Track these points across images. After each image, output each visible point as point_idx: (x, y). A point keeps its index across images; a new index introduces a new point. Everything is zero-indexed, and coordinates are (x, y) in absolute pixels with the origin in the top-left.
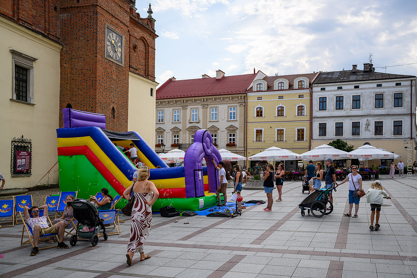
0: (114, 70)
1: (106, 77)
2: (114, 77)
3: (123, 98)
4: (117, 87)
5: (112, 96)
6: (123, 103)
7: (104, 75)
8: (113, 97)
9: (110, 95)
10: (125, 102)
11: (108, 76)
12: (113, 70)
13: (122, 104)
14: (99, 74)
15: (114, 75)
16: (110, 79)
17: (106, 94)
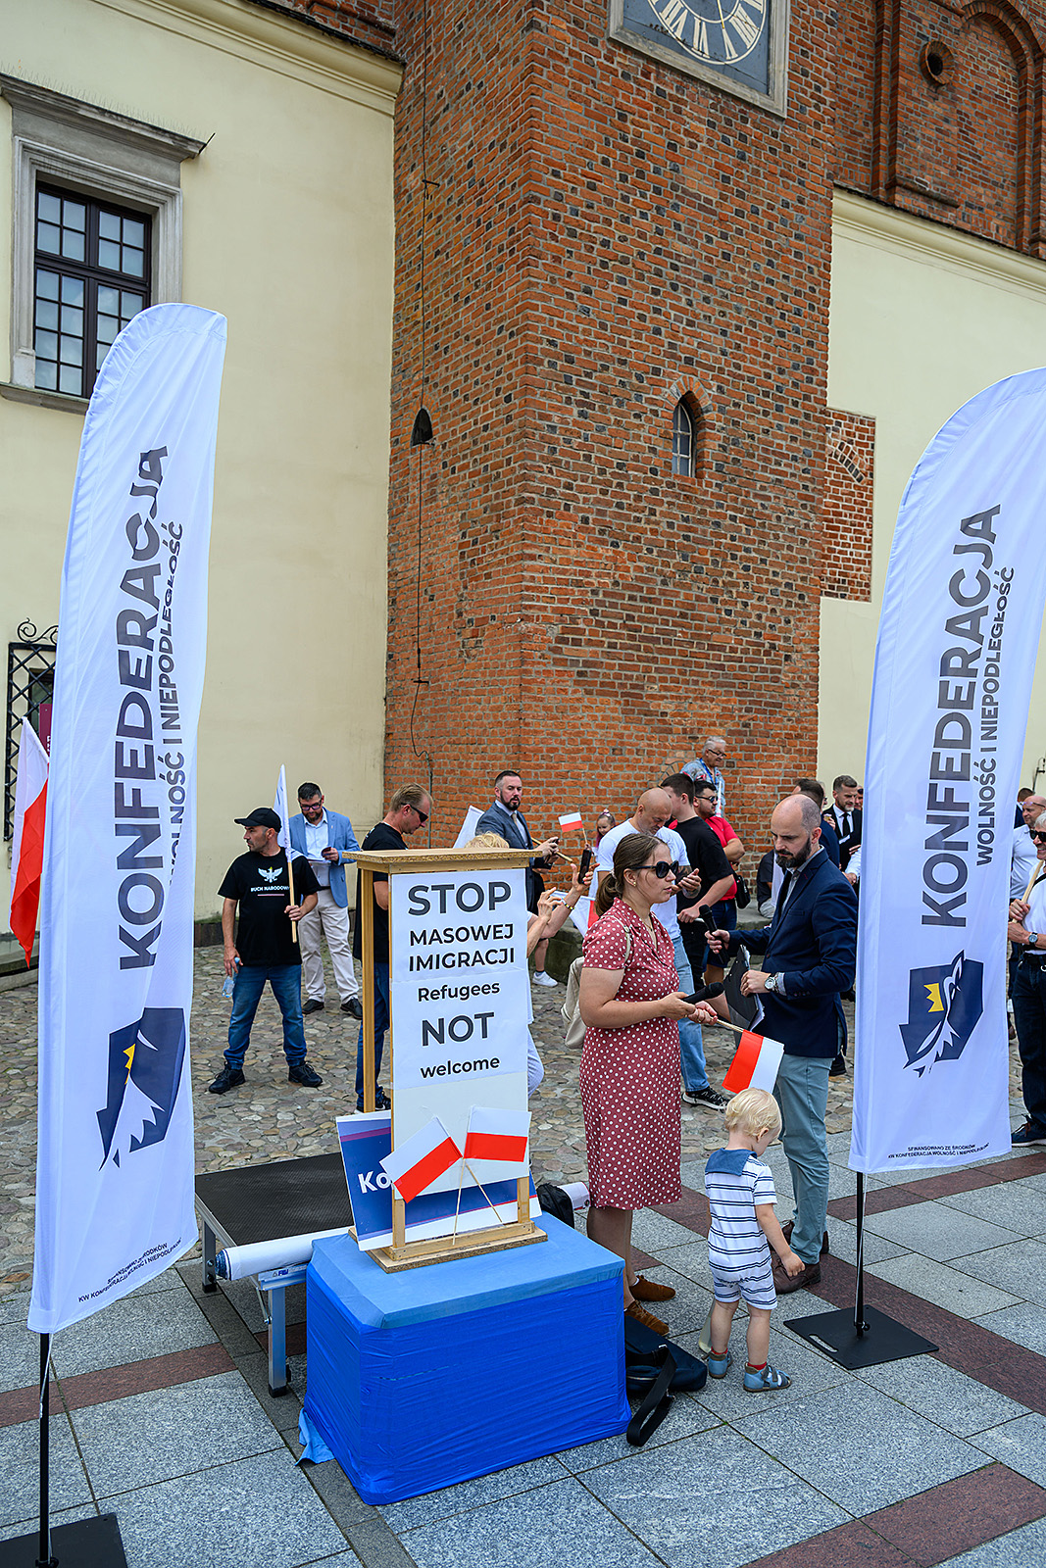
0: (696, 137)
1: (624, 178)
2: (698, 182)
3: (782, 335)
4: (726, 256)
5: (678, 319)
6: (781, 372)
7: (605, 162)
8: (690, 323)
9: (657, 311)
10: (796, 367)
11: (641, 174)
12: (687, 133)
13: (768, 376)
14: (556, 154)
15: (701, 169)
16: (657, 191)
17: (624, 302)
